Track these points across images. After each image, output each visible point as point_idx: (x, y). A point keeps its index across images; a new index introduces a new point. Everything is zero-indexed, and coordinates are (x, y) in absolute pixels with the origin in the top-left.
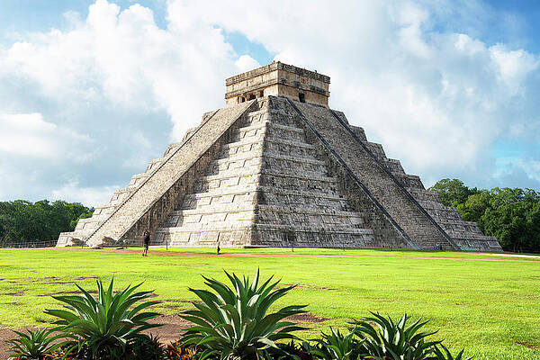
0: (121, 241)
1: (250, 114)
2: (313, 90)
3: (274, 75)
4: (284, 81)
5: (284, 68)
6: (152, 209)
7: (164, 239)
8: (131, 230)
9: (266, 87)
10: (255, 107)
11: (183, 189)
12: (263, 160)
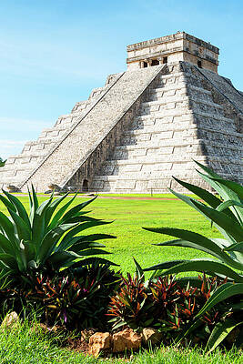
0: (65, 188)
1: (163, 77)
2: (208, 58)
3: (180, 44)
4: (187, 49)
5: (188, 38)
6: (89, 159)
7: (104, 186)
8: (73, 178)
9: (170, 54)
10: (165, 71)
11: (113, 141)
12: (194, 117)
